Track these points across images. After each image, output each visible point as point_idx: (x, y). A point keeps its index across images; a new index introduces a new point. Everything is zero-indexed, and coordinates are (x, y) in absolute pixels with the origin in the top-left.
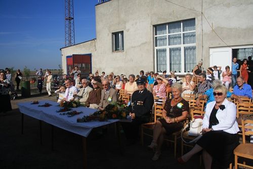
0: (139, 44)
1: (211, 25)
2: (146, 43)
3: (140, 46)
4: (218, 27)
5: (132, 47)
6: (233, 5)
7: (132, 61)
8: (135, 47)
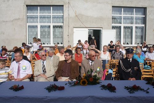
0: (12, 19)
1: (75, 12)
2: (19, 19)
3: (12, 21)
4: (80, 14)
5: (4, 22)
6: (89, 2)
7: (4, 34)
8: (6, 22)
